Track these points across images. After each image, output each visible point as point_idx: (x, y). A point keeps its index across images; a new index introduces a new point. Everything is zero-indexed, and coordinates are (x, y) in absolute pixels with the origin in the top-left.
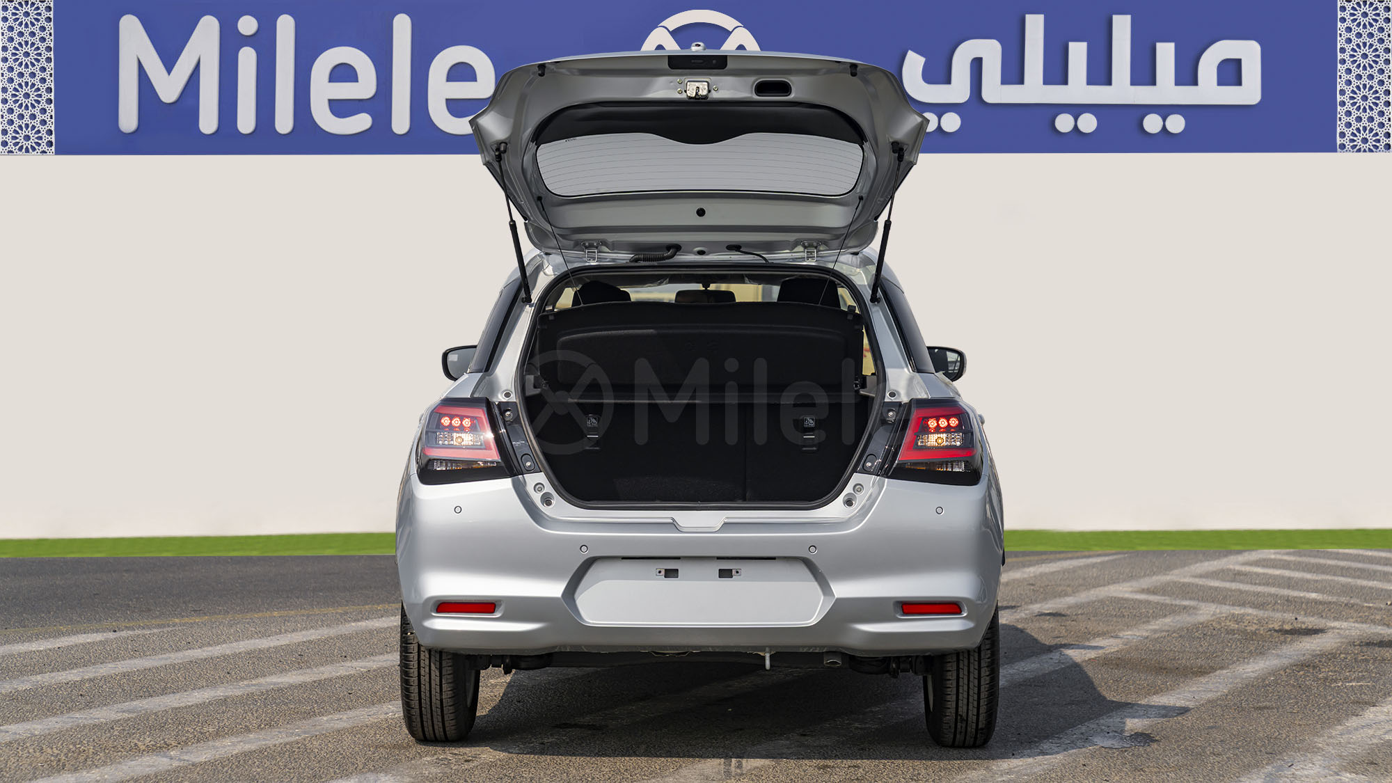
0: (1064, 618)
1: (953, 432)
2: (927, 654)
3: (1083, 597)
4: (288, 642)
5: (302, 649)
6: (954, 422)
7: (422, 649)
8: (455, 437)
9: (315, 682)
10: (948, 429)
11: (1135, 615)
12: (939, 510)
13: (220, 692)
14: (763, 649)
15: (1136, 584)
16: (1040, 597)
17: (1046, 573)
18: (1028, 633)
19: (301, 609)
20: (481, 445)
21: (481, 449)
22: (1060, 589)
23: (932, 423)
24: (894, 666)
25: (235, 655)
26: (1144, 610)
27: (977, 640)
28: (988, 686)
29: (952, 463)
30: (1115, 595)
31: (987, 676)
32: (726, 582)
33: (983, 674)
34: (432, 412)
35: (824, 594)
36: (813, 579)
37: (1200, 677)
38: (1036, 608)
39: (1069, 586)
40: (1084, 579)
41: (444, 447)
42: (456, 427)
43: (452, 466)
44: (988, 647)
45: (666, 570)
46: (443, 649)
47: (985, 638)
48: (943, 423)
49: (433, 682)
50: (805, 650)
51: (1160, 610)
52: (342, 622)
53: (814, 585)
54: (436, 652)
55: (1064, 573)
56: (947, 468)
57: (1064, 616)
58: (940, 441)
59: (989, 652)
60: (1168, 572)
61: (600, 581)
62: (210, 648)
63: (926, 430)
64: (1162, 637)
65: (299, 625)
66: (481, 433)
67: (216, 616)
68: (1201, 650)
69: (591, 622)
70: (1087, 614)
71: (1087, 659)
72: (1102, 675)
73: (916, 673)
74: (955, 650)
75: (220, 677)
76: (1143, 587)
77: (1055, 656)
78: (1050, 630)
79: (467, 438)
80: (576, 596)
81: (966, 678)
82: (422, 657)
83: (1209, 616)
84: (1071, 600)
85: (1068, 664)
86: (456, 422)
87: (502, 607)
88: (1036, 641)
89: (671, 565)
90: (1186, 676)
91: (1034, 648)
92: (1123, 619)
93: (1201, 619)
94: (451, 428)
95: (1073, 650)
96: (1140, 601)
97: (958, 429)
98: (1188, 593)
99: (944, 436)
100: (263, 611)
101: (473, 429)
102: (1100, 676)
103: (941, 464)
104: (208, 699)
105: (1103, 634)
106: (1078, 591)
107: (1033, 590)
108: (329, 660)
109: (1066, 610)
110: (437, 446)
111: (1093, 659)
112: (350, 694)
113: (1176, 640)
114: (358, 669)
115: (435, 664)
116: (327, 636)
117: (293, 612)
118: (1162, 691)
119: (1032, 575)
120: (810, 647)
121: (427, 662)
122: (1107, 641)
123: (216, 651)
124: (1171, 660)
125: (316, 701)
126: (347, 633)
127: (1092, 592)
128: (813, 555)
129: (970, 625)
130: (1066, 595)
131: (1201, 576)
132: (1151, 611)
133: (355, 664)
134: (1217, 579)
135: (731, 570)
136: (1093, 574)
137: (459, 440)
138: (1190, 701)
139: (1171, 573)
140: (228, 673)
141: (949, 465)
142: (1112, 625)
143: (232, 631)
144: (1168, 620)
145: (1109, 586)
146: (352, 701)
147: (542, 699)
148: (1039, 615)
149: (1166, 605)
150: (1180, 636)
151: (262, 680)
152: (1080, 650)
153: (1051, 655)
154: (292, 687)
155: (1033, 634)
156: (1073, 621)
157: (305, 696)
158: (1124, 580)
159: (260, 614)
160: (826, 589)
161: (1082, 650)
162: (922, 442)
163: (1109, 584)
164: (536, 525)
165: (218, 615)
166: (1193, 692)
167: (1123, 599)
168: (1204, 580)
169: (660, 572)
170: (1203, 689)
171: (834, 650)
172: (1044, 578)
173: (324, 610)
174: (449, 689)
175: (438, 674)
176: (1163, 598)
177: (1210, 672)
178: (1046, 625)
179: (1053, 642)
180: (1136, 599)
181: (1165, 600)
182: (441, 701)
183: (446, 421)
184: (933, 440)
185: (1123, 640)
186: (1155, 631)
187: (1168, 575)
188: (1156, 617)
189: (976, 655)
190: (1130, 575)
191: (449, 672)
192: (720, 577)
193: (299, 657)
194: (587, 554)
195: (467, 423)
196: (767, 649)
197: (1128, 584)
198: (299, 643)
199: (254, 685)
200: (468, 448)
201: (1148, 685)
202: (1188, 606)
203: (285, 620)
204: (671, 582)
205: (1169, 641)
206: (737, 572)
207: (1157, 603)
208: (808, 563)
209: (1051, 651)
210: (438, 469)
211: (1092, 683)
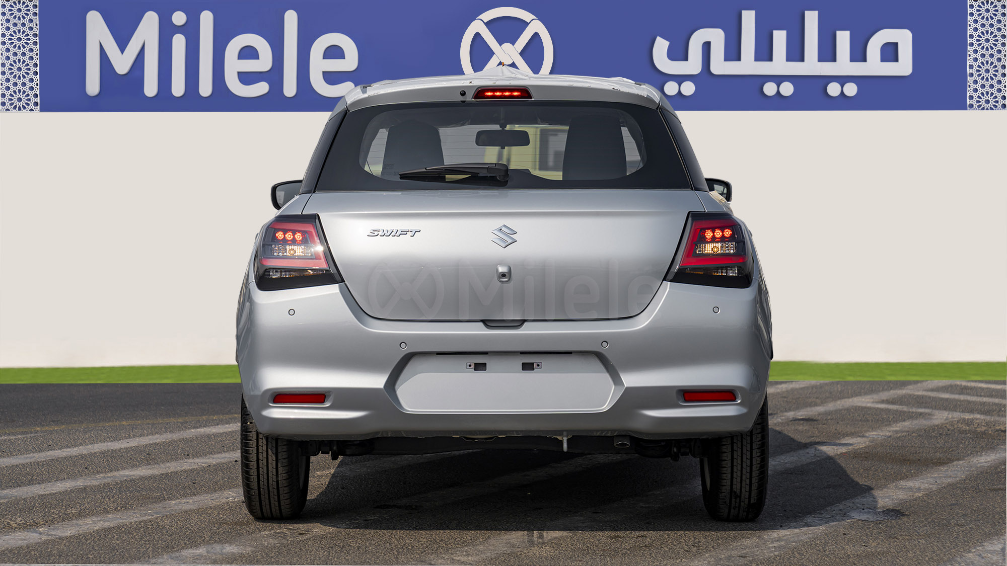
0: (816, 422)
1: (727, 241)
2: (704, 437)
3: (831, 406)
4: (136, 444)
5: (149, 450)
6: (728, 233)
7: (261, 436)
8: (288, 250)
9: (163, 474)
10: (723, 239)
11: (878, 420)
12: (715, 309)
13: (80, 483)
14: (560, 433)
15: (876, 397)
16: (793, 407)
17: (796, 389)
18: (785, 434)
19: (146, 419)
20: (311, 255)
21: (312, 259)
22: (810, 400)
23: (709, 234)
24: (675, 450)
25: (91, 455)
26: (885, 416)
27: (749, 425)
28: (759, 465)
29: (726, 268)
30: (859, 404)
31: (758, 457)
32: (528, 375)
33: (754, 455)
34: (268, 227)
35: (615, 384)
36: (604, 370)
37: (939, 466)
38: (791, 414)
39: (817, 398)
40: (831, 393)
41: (278, 257)
42: (289, 241)
43: (286, 274)
44: (759, 431)
45: (475, 364)
46: (279, 435)
47: (756, 424)
48: (718, 234)
49: (270, 466)
50: (598, 434)
51: (900, 415)
52: (183, 430)
53: (606, 377)
54: (272, 439)
55: (812, 388)
56: (722, 273)
57: (815, 420)
58: (716, 249)
59: (760, 435)
60: (903, 388)
61: (417, 374)
62: (69, 450)
63: (704, 241)
64: (903, 436)
65: (145, 431)
66: (311, 245)
67: (72, 425)
68: (938, 445)
69: (410, 410)
70: (836, 419)
71: (839, 453)
72: (853, 465)
73: (694, 457)
74: (730, 433)
75: (79, 471)
76: (883, 398)
77: (811, 451)
78: (805, 431)
79: (299, 250)
80: (396, 387)
81: (739, 458)
82: (260, 444)
83: (943, 420)
84: (820, 409)
85: (822, 458)
86: (289, 236)
87: (332, 398)
88: (793, 440)
89: (480, 360)
90: (927, 466)
91: (792, 445)
92: (868, 423)
93: (936, 422)
94: (285, 241)
95: (827, 447)
96: (882, 410)
97: (732, 238)
98: (923, 403)
99: (719, 245)
100: (113, 421)
101: (304, 242)
102: (851, 466)
103: (717, 269)
104: (69, 488)
105: (852, 434)
106: (825, 402)
107: (786, 401)
108: (175, 457)
109: (817, 417)
110: (272, 257)
111: (844, 453)
112: (194, 483)
113: (916, 439)
114: (199, 464)
115: (272, 450)
116: (170, 440)
117: (139, 422)
118: (907, 477)
119: (784, 390)
120: (602, 431)
121: (265, 448)
122: (856, 439)
123: (75, 451)
124: (913, 453)
125: (164, 489)
126: (188, 437)
127: (839, 402)
128: (605, 349)
129: (744, 410)
130: (816, 405)
131: (932, 390)
132: (892, 417)
133: (197, 460)
134: (947, 392)
135: (533, 363)
136: (838, 389)
137: (292, 252)
138: (933, 485)
139: (906, 388)
140: (86, 468)
141: (724, 270)
142: (859, 428)
143: (87, 436)
144: (907, 423)
145: (853, 398)
146: (196, 489)
147: (363, 486)
148: (794, 420)
149: (905, 412)
150: (919, 436)
151: (116, 473)
152: (832, 447)
153: (807, 450)
154: (142, 478)
155: (790, 435)
156: (824, 424)
157: (155, 485)
158: (866, 394)
159: (111, 423)
160: (617, 380)
161: (834, 447)
162: (700, 251)
163: (852, 396)
164: (361, 325)
165: (74, 424)
166: (935, 477)
167: (865, 408)
168: (935, 393)
169: (470, 366)
170: (944, 475)
171: (623, 434)
172: (796, 393)
173: (166, 420)
174: (284, 472)
175: (274, 458)
176: (901, 407)
177: (948, 463)
178: (800, 428)
179: (808, 441)
180: (878, 408)
181: (903, 408)
182: (277, 482)
183: (280, 235)
184: (709, 248)
185: (869, 439)
186: (897, 432)
187: (903, 389)
188: (896, 421)
189: (749, 438)
190: (870, 389)
191: (284, 457)
192: (523, 370)
193: (148, 456)
194: (405, 350)
195: (298, 236)
196: (565, 433)
197: (869, 397)
198: (146, 445)
199: (110, 477)
200: (300, 258)
201: (895, 473)
202: (923, 413)
203: (133, 427)
204: (480, 375)
205: (909, 440)
206: (538, 365)
207: (897, 411)
208: (600, 357)
209: (807, 448)
210: (273, 277)
211: (845, 472)
